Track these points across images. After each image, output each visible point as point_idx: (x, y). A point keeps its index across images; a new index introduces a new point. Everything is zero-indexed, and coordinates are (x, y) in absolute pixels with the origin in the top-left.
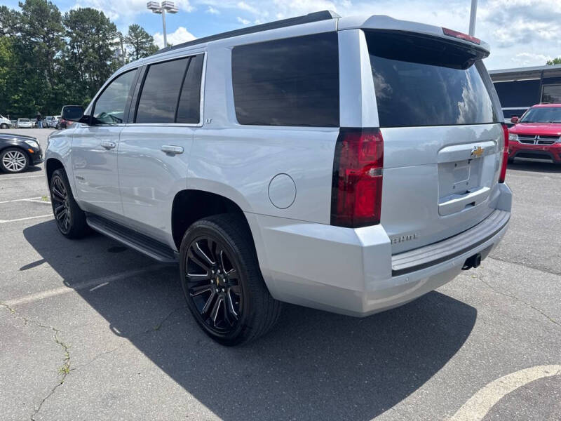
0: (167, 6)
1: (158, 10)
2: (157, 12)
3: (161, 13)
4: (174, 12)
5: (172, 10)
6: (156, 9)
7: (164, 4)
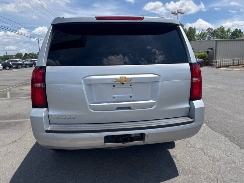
0: (179, 12)
1: (175, 14)
2: (175, 15)
3: (177, 15)
4: (183, 14)
5: (182, 13)
6: (174, 14)
7: (178, 11)
